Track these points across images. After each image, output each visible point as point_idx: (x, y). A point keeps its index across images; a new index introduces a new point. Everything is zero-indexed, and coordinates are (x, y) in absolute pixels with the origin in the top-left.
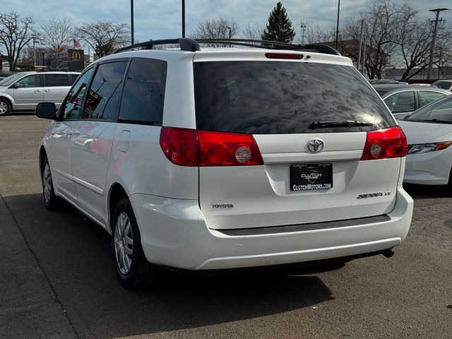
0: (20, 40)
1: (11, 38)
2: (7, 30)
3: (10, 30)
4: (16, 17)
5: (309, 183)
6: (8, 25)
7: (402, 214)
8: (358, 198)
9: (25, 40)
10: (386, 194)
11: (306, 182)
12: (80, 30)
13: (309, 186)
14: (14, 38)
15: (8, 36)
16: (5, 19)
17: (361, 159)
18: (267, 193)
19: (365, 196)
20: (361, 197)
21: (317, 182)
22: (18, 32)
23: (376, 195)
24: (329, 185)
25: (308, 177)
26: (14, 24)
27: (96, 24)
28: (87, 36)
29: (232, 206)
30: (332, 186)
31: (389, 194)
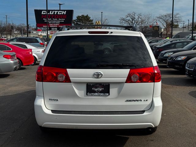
0: (136, 23)
1: (132, 22)
2: (131, 20)
3: (132, 19)
4: (135, 14)
5: (96, 92)
6: (131, 17)
7: (150, 112)
8: (126, 101)
9: (138, 23)
10: (144, 101)
11: (95, 92)
12: (158, 17)
13: (96, 94)
14: (134, 23)
15: (131, 22)
16: (131, 15)
17: (126, 82)
18: (74, 95)
19: (130, 101)
20: (127, 101)
21: (101, 92)
22: (135, 20)
23: (137, 101)
24: (108, 94)
25: (96, 90)
26: (134, 17)
27: (165, 14)
28: (161, 20)
29: (57, 100)
30: (109, 95)
31: (146, 100)
